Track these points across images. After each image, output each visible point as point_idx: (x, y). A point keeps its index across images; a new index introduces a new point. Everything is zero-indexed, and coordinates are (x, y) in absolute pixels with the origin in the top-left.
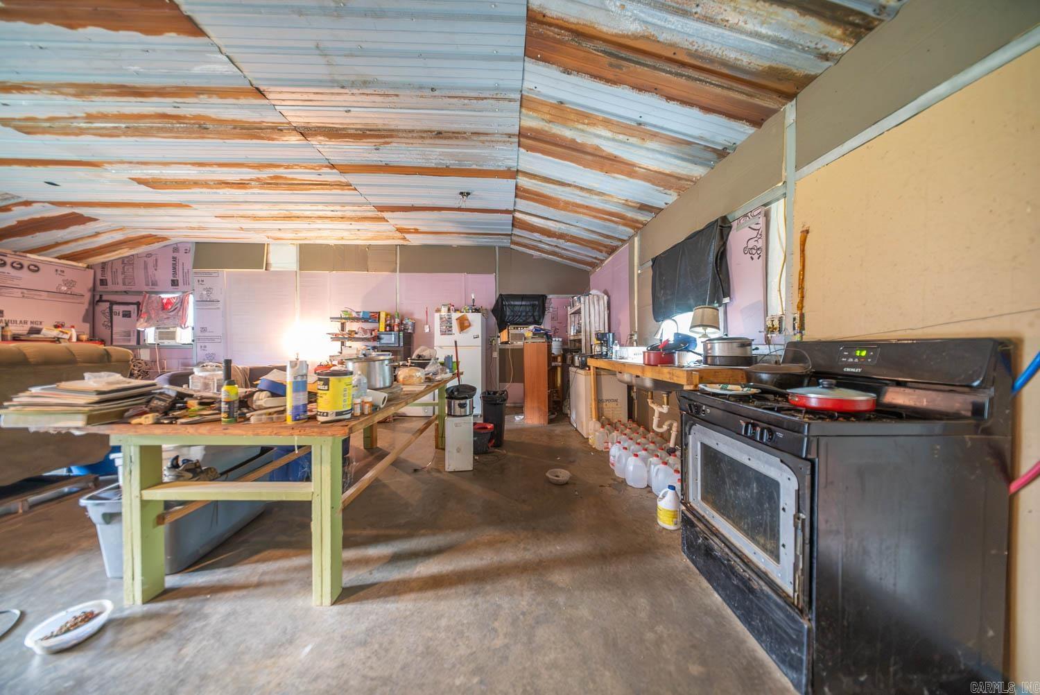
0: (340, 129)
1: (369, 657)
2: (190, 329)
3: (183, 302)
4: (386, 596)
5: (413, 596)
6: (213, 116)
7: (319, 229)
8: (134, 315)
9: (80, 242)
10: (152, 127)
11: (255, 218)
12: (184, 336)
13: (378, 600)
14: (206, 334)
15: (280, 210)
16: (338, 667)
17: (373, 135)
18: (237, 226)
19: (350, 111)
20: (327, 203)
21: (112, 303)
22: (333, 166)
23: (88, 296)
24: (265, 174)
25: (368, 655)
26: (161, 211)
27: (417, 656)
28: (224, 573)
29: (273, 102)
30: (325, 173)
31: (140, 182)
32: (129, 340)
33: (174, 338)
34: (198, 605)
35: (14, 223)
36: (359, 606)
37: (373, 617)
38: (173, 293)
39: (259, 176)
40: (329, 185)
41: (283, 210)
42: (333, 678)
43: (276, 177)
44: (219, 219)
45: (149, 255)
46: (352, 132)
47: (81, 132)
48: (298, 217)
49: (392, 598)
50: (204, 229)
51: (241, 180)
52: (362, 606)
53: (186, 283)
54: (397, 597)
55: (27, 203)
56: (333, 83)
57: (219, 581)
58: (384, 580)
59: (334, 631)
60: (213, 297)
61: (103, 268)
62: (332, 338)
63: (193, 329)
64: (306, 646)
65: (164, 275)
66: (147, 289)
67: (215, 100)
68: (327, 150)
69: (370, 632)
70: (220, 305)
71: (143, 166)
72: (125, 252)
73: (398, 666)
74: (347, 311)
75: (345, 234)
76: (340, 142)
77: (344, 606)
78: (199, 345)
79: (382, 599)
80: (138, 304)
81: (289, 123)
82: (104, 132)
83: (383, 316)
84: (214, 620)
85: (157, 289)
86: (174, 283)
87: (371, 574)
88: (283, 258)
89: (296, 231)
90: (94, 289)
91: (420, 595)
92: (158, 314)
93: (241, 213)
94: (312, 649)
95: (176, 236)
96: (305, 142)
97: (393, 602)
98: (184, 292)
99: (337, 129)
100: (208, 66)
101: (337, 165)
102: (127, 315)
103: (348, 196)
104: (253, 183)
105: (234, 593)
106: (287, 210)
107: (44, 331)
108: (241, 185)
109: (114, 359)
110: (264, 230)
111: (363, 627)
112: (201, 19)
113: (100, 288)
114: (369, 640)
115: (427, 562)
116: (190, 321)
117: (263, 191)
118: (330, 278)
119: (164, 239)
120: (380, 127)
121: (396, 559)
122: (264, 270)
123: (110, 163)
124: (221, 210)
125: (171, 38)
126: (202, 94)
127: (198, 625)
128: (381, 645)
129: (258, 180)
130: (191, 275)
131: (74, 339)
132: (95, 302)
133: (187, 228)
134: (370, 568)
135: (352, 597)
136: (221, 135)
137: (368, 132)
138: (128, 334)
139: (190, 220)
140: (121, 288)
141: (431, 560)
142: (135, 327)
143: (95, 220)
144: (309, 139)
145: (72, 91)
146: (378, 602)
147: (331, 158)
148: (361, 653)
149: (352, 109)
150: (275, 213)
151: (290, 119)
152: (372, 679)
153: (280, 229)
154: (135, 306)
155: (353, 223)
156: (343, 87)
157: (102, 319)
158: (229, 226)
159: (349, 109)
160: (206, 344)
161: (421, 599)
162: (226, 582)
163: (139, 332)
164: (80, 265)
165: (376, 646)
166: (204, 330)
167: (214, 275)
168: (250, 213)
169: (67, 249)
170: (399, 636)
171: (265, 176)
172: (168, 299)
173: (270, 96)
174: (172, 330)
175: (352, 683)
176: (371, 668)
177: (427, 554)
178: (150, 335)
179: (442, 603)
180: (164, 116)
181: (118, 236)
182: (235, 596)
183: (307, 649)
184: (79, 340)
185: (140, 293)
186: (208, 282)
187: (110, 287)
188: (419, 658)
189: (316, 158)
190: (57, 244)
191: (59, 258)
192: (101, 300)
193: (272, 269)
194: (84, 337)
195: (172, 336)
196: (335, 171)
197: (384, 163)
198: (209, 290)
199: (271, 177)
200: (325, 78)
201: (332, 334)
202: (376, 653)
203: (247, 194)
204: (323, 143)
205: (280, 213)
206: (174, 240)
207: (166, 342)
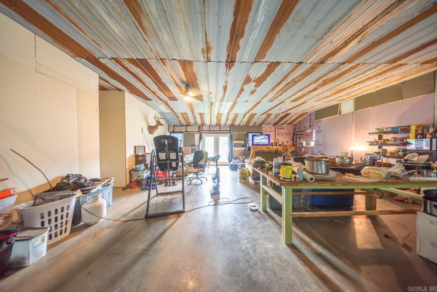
0: (334, 50)
1: (278, 265)
2: (314, 141)
3: (312, 132)
4: (300, 259)
5: (309, 270)
6: (295, 77)
7: (359, 89)
8: (301, 138)
9: (290, 120)
10: (286, 89)
11: (327, 97)
12: (312, 144)
13: (297, 257)
14: (318, 143)
15: (335, 90)
16: (271, 257)
17: (353, 38)
18: (324, 102)
19: (332, 42)
20: (354, 77)
21: (297, 135)
22: (343, 63)
23: (292, 133)
24: (320, 82)
25: (279, 264)
26: (301, 106)
27: (288, 282)
28: (277, 216)
29: (305, 62)
30: (342, 68)
31: (292, 101)
32: (300, 145)
33: (309, 145)
34: (267, 218)
35: (278, 119)
36: (291, 252)
37: (290, 259)
38: (310, 130)
39: (318, 84)
40: (348, 70)
41: (336, 89)
42: (268, 257)
43: (324, 81)
44: (316, 102)
45: (304, 119)
46: (340, 47)
47: (277, 97)
48: (344, 89)
49: (302, 262)
50: (315, 106)
51: (314, 88)
52: (292, 253)
53: (313, 126)
54: (303, 264)
55: (279, 114)
56: (318, 40)
57: (274, 217)
58: (306, 255)
59: (279, 250)
60: (321, 129)
61: (295, 125)
62: (369, 144)
63: (315, 141)
64: (272, 245)
65: (307, 125)
66: (304, 129)
67: (292, 73)
68: (335, 60)
69: (286, 261)
70: (323, 132)
71: (290, 98)
72: (299, 120)
73: (281, 276)
74: (380, 129)
75: (378, 84)
76: (339, 53)
77: (288, 248)
78: (316, 147)
79: (299, 258)
80: (302, 134)
81: (315, 63)
82: (280, 95)
83: (413, 128)
84: (267, 223)
85: (306, 129)
86: (310, 126)
87: (305, 250)
88: (347, 107)
89: (348, 94)
90: (294, 132)
91: (311, 273)
92: (306, 137)
93: (322, 97)
94: (271, 247)
95: (310, 111)
96: (325, 64)
97: (301, 263)
98: (312, 129)
99: (333, 51)
100: (286, 68)
101: (345, 61)
102: (299, 138)
103: (362, 69)
104: (318, 87)
105: (274, 222)
106: (338, 89)
107: (284, 144)
108: (315, 89)
109: (278, 152)
110: (335, 99)
111: (285, 257)
112: (278, 61)
113: (295, 131)
114: (283, 262)
115: (330, 270)
116: (314, 139)
117: (323, 88)
118: (372, 111)
119: (307, 113)
120: (353, 33)
121: (319, 255)
122: (338, 115)
123: (285, 100)
124: (315, 99)
125: (277, 69)
126: (289, 74)
127: (264, 222)
128: (284, 266)
129: (319, 85)
130: (314, 122)
131: (289, 145)
132: (294, 135)
133: (310, 108)
134: (307, 248)
135: (292, 249)
136: (300, 80)
137: (348, 41)
138: (300, 144)
139: (309, 105)
140: (299, 130)
141: (333, 272)
142: (301, 141)
143: (290, 114)
144: (325, 62)
145: (272, 91)
146: (297, 258)
147: (340, 61)
148: (278, 261)
149: (333, 41)
150: (333, 92)
151: (314, 62)
152: (273, 269)
153: (340, 97)
154: (301, 135)
155: (378, 77)
156: (322, 39)
157: (295, 139)
158: (321, 103)
159: (332, 41)
160: (318, 147)
161: (310, 274)
162: (275, 218)
163: (302, 143)
164: (291, 125)
165: (282, 265)
166: (318, 142)
167: (321, 121)
168: (325, 96)
169: (288, 122)
170: (290, 272)
171: (320, 83)
172: (309, 132)
173: (304, 61)
174: (309, 142)
175: (269, 263)
176: (276, 267)
177: (335, 268)
178: (304, 143)
179: (316, 285)
180: (286, 85)
181: (296, 116)
182: (273, 223)
183: (271, 246)
184: (290, 145)
185: (302, 131)
186: (319, 124)
187: (297, 130)
188: (287, 283)
189: (333, 66)
190: (286, 122)
191: (287, 125)
192: (295, 134)
193: (342, 114)
194: (291, 145)
195: (309, 144)
196: (346, 64)
197: (371, 44)
198: (319, 127)
199: (322, 82)
200: (314, 42)
201: (370, 142)
202: (280, 266)
203: (319, 91)
204: (332, 59)
205: (336, 91)
206: (310, 112)
207: (308, 146)
